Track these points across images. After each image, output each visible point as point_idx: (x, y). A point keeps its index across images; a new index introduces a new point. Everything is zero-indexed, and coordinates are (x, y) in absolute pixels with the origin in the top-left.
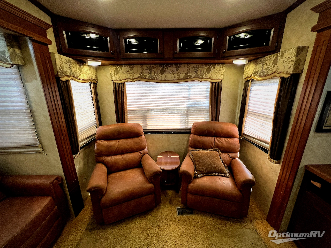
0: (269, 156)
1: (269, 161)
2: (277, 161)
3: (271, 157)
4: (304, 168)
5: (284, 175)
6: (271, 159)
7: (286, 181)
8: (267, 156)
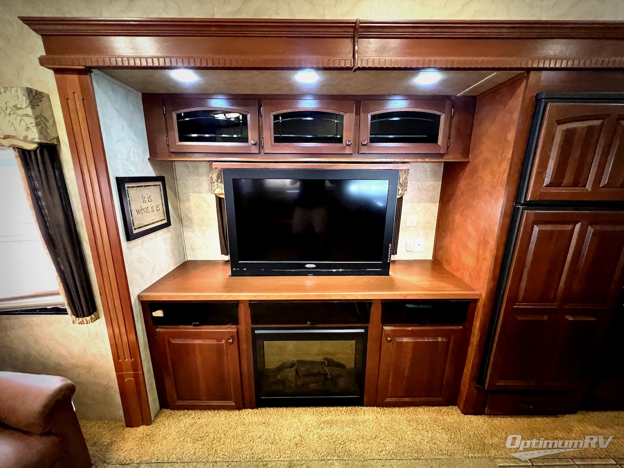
0: (71, 315)
1: (77, 325)
2: (93, 316)
3: (77, 316)
4: (137, 301)
5: (117, 330)
6: (81, 319)
7: (125, 339)
8: (69, 317)
